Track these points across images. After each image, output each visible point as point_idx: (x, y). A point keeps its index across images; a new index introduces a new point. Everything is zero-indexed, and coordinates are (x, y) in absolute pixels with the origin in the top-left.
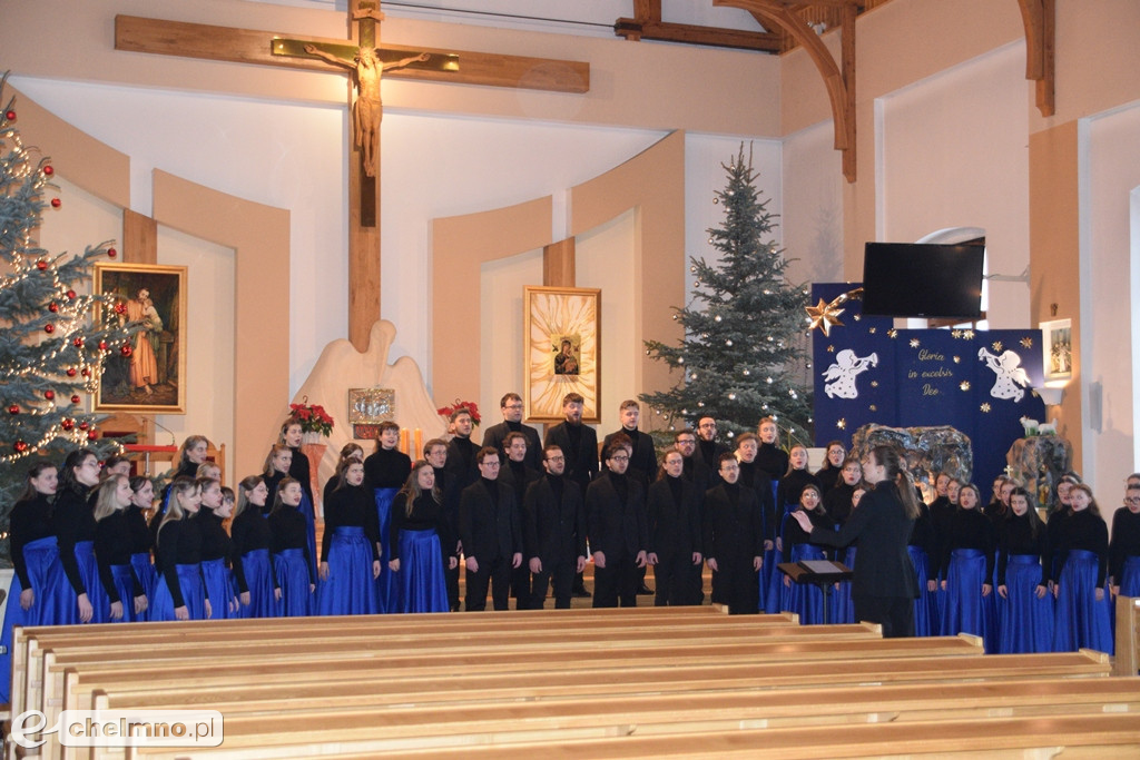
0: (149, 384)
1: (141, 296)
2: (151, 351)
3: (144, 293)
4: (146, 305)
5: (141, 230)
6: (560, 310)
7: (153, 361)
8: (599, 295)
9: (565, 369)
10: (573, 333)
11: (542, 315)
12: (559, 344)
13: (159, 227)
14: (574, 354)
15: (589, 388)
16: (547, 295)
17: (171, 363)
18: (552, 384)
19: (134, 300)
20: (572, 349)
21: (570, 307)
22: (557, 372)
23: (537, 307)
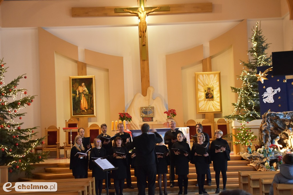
0: (86, 109)
1: (82, 85)
2: (86, 100)
3: (83, 84)
4: (84, 87)
5: (82, 67)
6: (207, 79)
7: (86, 103)
8: (220, 74)
9: (209, 97)
10: (212, 86)
11: (201, 81)
12: (207, 89)
13: (87, 65)
14: (212, 92)
15: (218, 102)
16: (203, 75)
17: (91, 103)
18: (206, 102)
19: (81, 87)
20: (211, 91)
21: (210, 78)
22: (206, 98)
23: (199, 78)
